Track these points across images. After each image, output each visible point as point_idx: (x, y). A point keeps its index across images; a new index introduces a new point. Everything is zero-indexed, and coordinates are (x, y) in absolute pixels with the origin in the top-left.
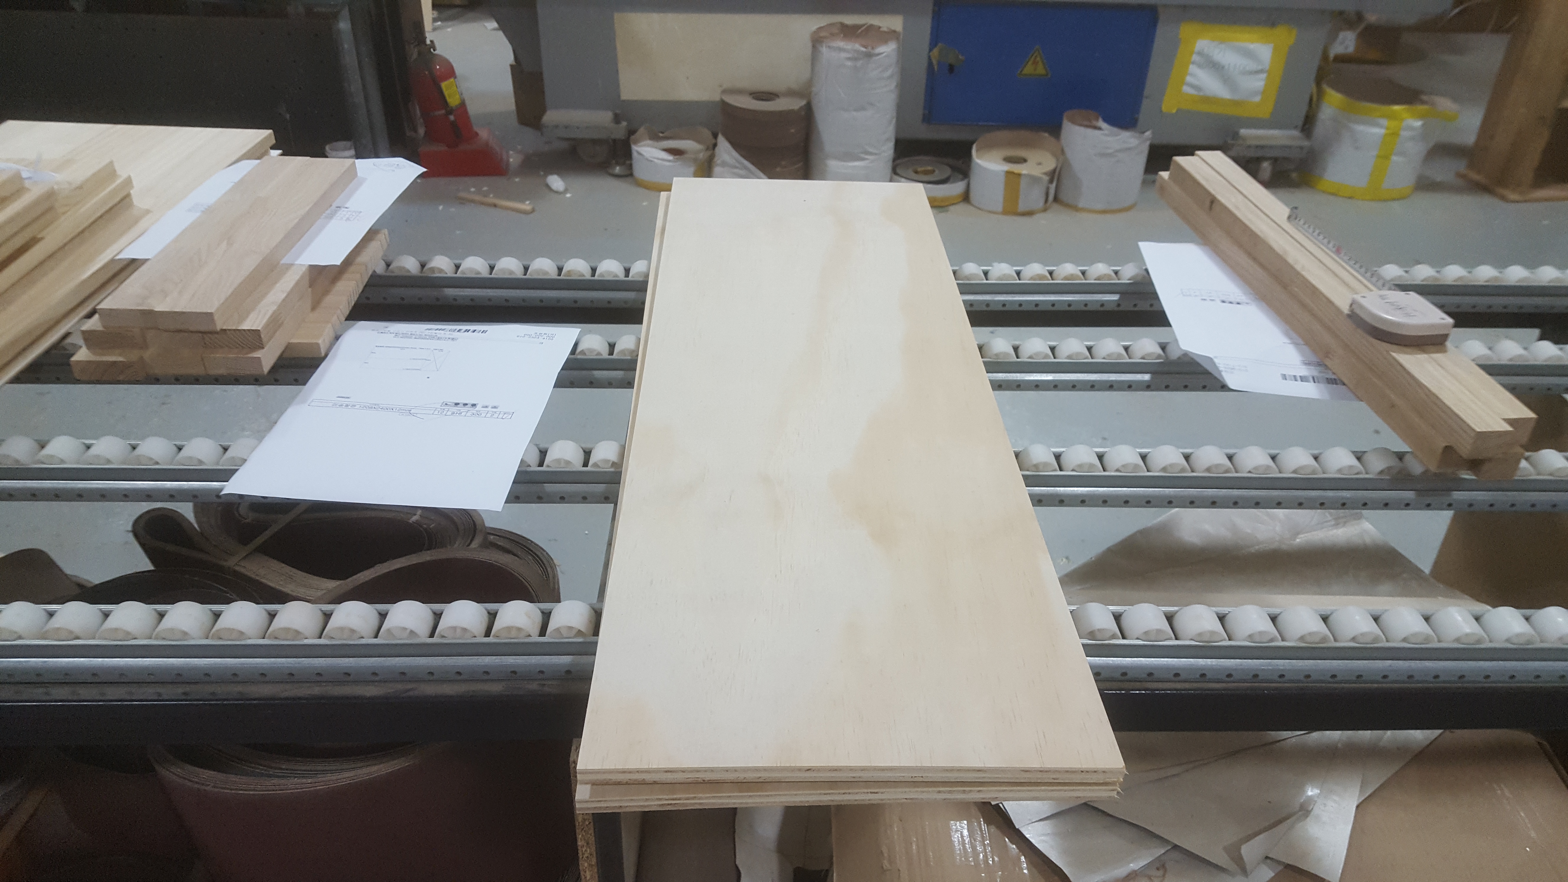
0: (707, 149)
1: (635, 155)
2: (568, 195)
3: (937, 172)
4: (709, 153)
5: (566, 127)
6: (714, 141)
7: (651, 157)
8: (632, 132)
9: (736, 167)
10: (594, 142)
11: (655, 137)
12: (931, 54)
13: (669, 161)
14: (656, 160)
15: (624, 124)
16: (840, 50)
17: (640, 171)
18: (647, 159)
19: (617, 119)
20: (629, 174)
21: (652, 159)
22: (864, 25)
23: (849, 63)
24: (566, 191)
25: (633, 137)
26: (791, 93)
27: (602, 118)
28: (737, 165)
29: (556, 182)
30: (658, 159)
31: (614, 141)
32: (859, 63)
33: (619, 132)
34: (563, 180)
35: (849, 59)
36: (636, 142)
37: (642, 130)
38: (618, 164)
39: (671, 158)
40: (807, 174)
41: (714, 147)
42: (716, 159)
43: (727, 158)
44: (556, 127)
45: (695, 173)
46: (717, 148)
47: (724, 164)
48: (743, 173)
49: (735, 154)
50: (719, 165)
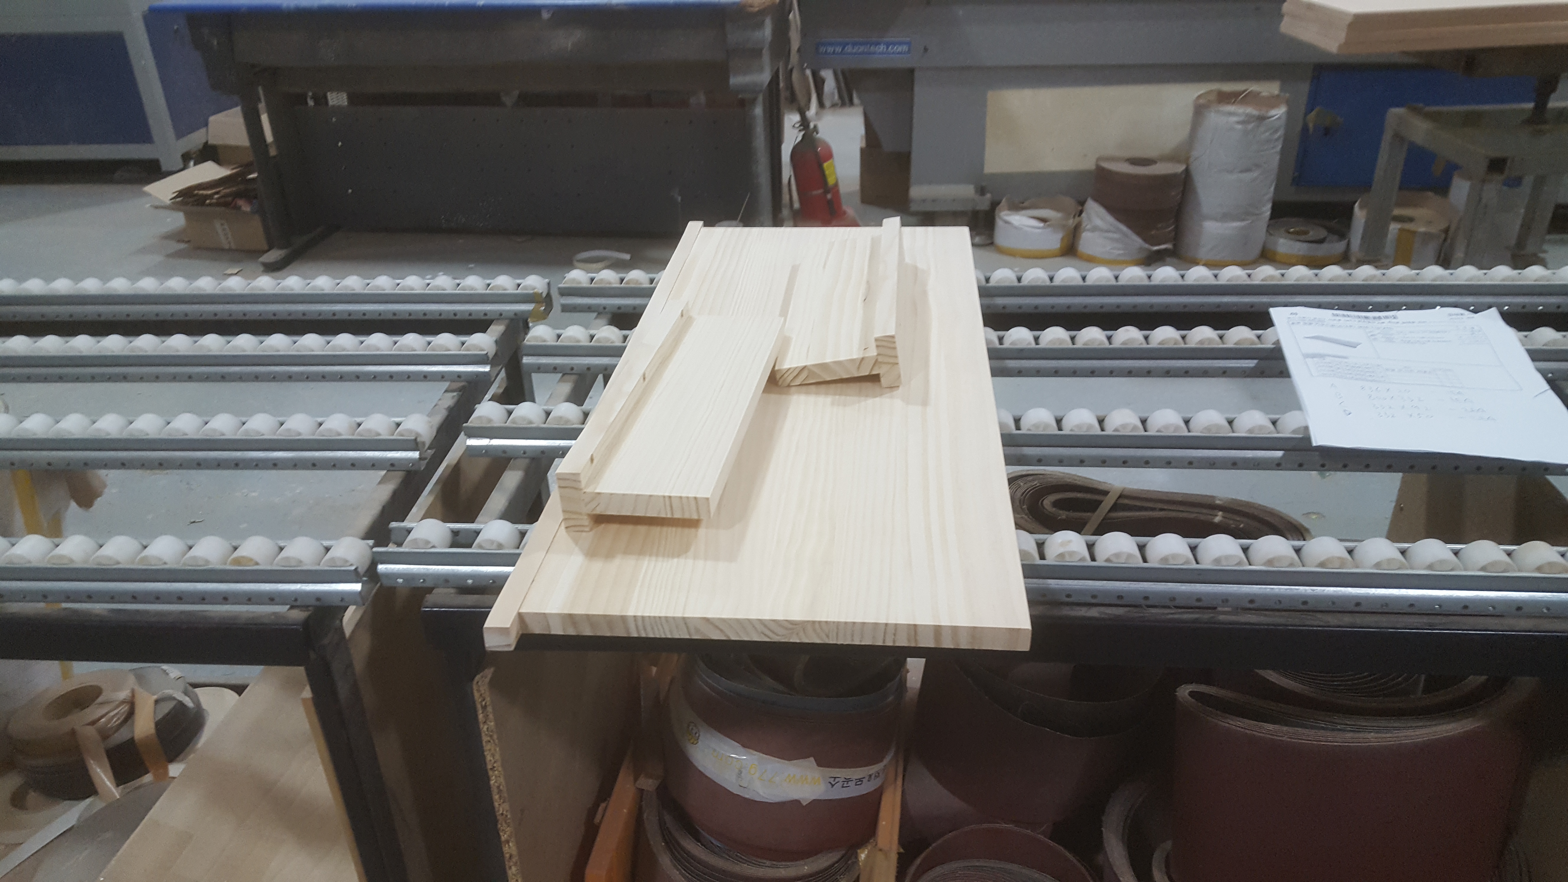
0: (1074, 217)
1: (999, 223)
3: (1311, 233)
4: (1075, 221)
5: (934, 201)
7: (1020, 225)
8: (995, 203)
9: (1111, 231)
11: (1016, 207)
12: (1308, 117)
13: (1039, 228)
15: (988, 196)
17: (1004, 239)
18: (1016, 228)
19: (982, 191)
20: (990, 244)
21: (1021, 227)
22: (1245, 91)
23: (1239, 127)
25: (998, 208)
26: (1170, 158)
27: (966, 191)
28: (1112, 229)
30: (1028, 226)
31: (979, 212)
32: (1251, 126)
33: (984, 203)
35: (1237, 123)
36: (999, 212)
37: (1004, 201)
38: (978, 234)
39: (1042, 225)
40: (1177, 237)
41: (1081, 212)
42: (1084, 225)
43: (1098, 222)
44: (924, 201)
45: (1062, 239)
46: (1083, 215)
47: (1095, 229)
48: (1116, 236)
49: (1110, 219)
50: (1089, 231)
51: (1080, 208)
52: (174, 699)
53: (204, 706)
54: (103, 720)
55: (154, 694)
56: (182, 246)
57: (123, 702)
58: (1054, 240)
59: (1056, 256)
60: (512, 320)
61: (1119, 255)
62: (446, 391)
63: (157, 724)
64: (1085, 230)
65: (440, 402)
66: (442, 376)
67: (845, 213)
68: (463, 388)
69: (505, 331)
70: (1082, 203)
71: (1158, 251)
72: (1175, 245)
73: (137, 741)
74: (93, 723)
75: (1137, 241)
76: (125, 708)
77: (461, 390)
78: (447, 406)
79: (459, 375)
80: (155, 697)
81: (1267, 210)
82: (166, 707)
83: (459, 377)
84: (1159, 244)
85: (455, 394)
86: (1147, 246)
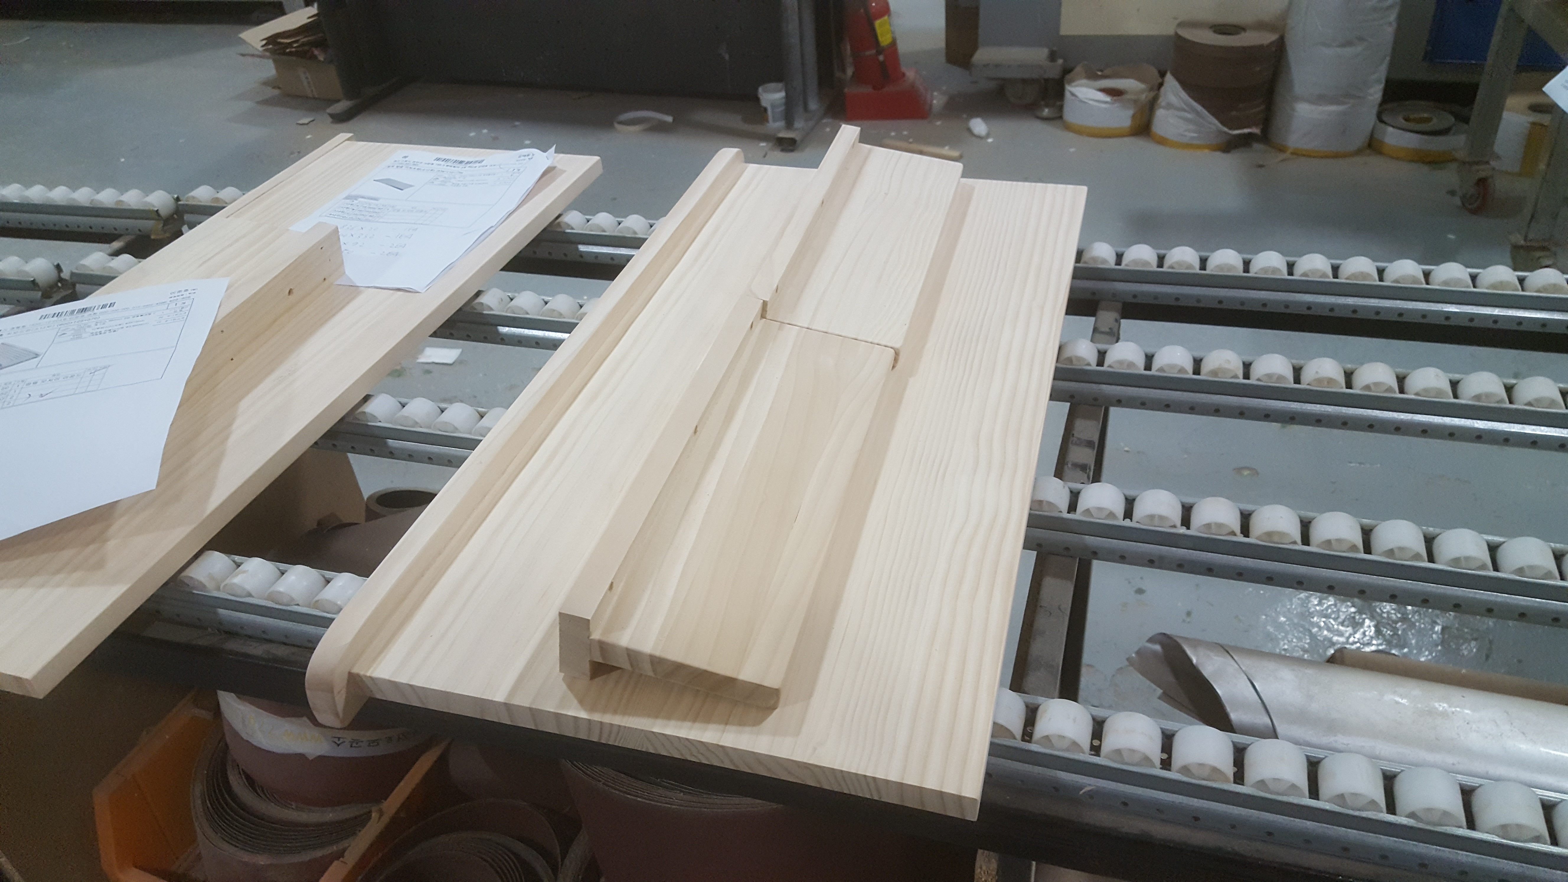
0: (1151, 89)
1: (1067, 95)
2: (990, 140)
3: (1435, 120)
4: (1152, 94)
5: (997, 66)
6: (1160, 80)
7: (1087, 99)
8: (1067, 71)
9: (1184, 110)
10: (1024, 81)
11: (1092, 76)
14: (1091, 102)
15: (1060, 62)
17: (1071, 114)
18: (1081, 101)
19: (1053, 56)
20: (1058, 117)
21: (1087, 101)
24: (988, 135)
25: (1068, 77)
26: (1261, 26)
27: (1037, 55)
28: (1185, 107)
29: (979, 126)
30: (1094, 100)
31: (1047, 80)
33: (1053, 71)
34: (986, 123)
36: (1070, 82)
37: (1078, 69)
38: (1047, 106)
39: (1108, 99)
40: (1267, 119)
41: (1160, 86)
42: (1160, 101)
43: (1173, 99)
44: (988, 66)
45: (1134, 116)
46: (1161, 90)
47: (1169, 106)
48: (1191, 116)
49: (1184, 95)
50: (1164, 108)
58: (1123, 117)
59: (1124, 136)
61: (1193, 138)
64: (1161, 107)
67: (903, 76)
70: (1162, 74)
71: (1241, 136)
72: (1262, 130)
75: (1213, 123)
81: (1376, 93)
84: (1240, 128)
86: (1225, 129)
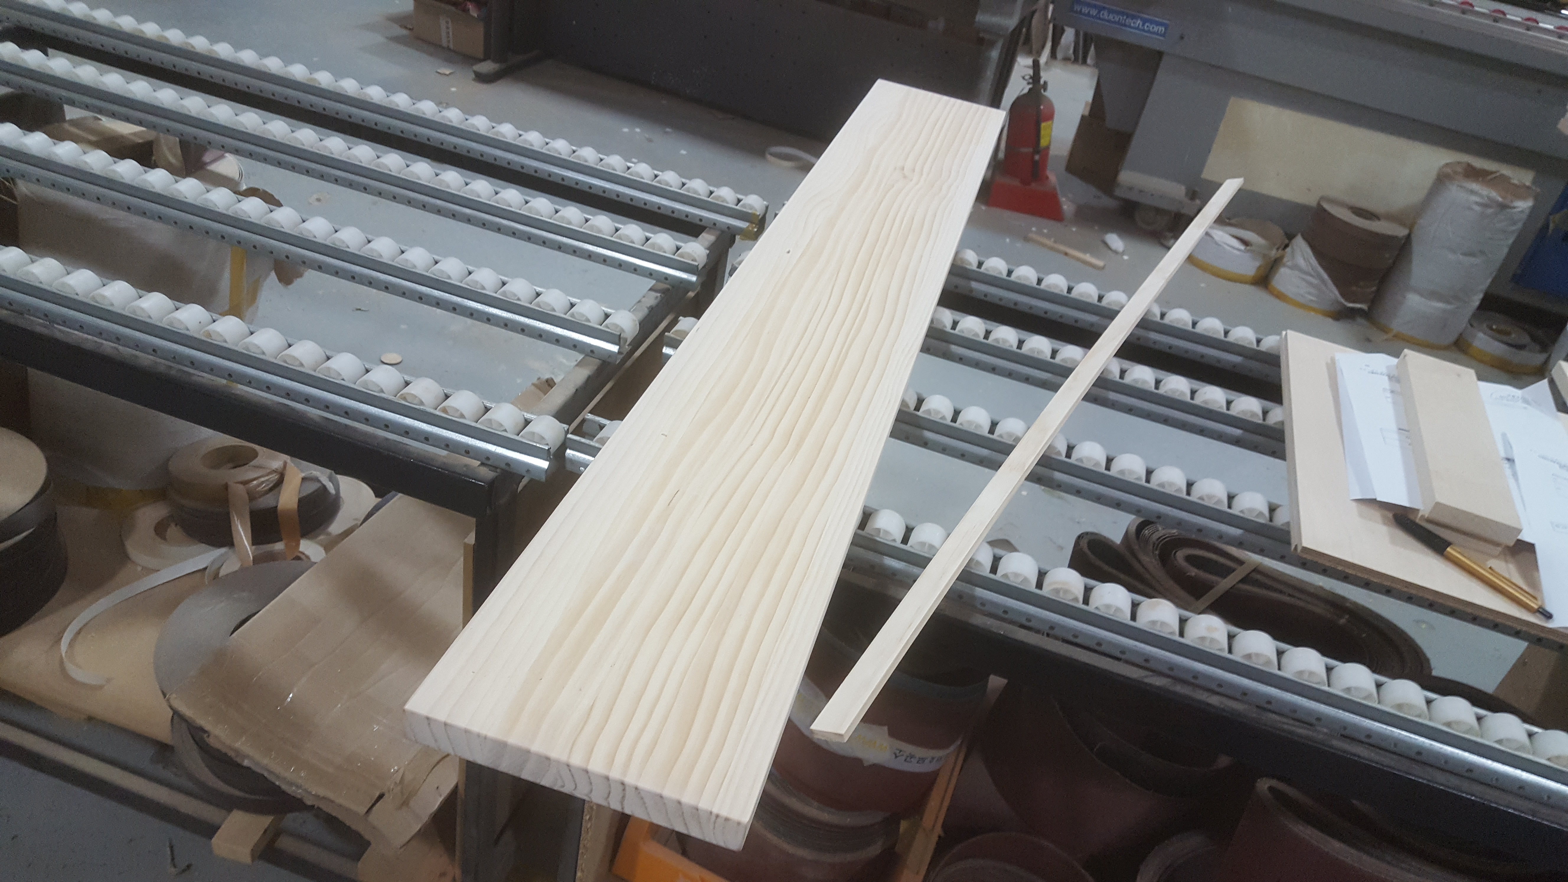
0: (1277, 248)
2: (1126, 257)
3: (1516, 335)
4: (1277, 253)
5: (1141, 191)
9: (1311, 276)
10: (1158, 211)
12: (1551, 217)
13: (1238, 250)
14: (1226, 246)
16: (1472, 192)
18: (1216, 243)
19: (1192, 195)
21: (1220, 244)
22: (1495, 172)
23: (1477, 208)
24: (1123, 253)
26: (1395, 219)
27: (1178, 191)
28: (1313, 273)
29: (1115, 241)
30: (1228, 245)
31: (1179, 215)
32: (1490, 211)
34: (1122, 240)
35: (1477, 203)
39: (1242, 247)
40: (1376, 300)
41: (1286, 246)
42: (1285, 260)
43: (1301, 262)
44: (1131, 189)
45: (1259, 268)
46: (1288, 250)
47: (1295, 267)
48: (1315, 281)
49: (1314, 261)
50: (1289, 267)
51: (1287, 241)
52: (319, 481)
53: (342, 494)
54: (255, 482)
55: (302, 471)
56: (405, 32)
57: (275, 471)
58: (1249, 266)
59: (1246, 283)
60: (723, 232)
61: (1312, 300)
62: (651, 289)
63: (300, 501)
64: (1284, 265)
65: (644, 299)
66: (650, 274)
67: (1047, 178)
68: (668, 290)
69: (716, 241)
70: (1290, 237)
71: (1352, 309)
72: (1369, 308)
73: (279, 511)
74: (245, 483)
75: (1333, 292)
76: (275, 477)
77: (664, 292)
78: (649, 306)
79: (666, 277)
80: (303, 475)
81: (1476, 300)
82: (311, 488)
83: (666, 279)
84: (1354, 302)
85: (659, 295)
86: (1343, 301)
